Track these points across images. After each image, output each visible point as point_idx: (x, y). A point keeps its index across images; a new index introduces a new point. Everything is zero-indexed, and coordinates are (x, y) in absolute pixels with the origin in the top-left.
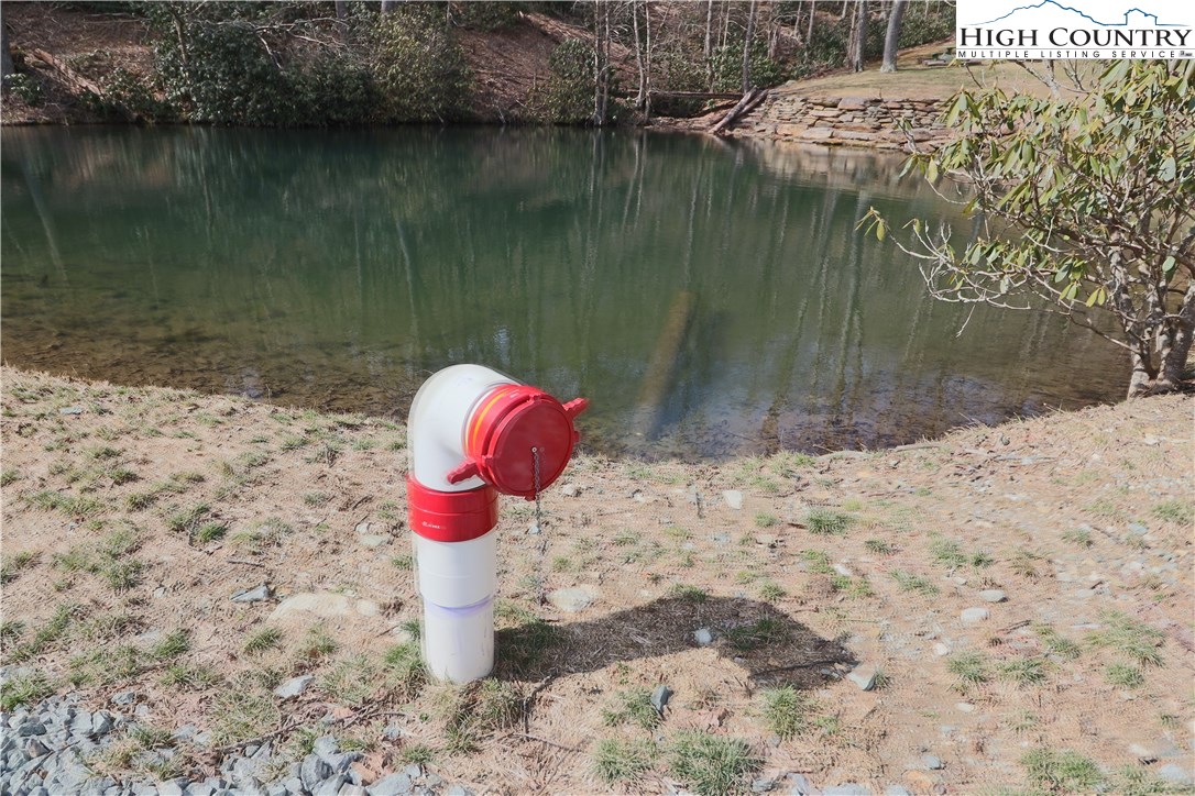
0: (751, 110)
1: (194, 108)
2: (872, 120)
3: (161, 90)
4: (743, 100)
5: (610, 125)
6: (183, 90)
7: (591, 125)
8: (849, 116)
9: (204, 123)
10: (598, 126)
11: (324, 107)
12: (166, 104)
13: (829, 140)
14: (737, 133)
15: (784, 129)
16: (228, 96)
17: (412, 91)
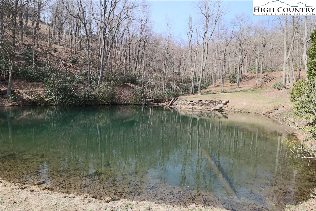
0: (174, 102)
1: (54, 102)
2: (200, 104)
3: (46, 98)
4: (172, 100)
5: (146, 105)
6: (52, 98)
7: (142, 105)
8: (196, 103)
9: (56, 105)
10: (143, 105)
11: (85, 101)
12: (47, 101)
13: (193, 108)
14: (172, 106)
15: (183, 106)
16: (63, 100)
17: (104, 98)
